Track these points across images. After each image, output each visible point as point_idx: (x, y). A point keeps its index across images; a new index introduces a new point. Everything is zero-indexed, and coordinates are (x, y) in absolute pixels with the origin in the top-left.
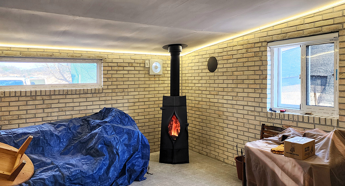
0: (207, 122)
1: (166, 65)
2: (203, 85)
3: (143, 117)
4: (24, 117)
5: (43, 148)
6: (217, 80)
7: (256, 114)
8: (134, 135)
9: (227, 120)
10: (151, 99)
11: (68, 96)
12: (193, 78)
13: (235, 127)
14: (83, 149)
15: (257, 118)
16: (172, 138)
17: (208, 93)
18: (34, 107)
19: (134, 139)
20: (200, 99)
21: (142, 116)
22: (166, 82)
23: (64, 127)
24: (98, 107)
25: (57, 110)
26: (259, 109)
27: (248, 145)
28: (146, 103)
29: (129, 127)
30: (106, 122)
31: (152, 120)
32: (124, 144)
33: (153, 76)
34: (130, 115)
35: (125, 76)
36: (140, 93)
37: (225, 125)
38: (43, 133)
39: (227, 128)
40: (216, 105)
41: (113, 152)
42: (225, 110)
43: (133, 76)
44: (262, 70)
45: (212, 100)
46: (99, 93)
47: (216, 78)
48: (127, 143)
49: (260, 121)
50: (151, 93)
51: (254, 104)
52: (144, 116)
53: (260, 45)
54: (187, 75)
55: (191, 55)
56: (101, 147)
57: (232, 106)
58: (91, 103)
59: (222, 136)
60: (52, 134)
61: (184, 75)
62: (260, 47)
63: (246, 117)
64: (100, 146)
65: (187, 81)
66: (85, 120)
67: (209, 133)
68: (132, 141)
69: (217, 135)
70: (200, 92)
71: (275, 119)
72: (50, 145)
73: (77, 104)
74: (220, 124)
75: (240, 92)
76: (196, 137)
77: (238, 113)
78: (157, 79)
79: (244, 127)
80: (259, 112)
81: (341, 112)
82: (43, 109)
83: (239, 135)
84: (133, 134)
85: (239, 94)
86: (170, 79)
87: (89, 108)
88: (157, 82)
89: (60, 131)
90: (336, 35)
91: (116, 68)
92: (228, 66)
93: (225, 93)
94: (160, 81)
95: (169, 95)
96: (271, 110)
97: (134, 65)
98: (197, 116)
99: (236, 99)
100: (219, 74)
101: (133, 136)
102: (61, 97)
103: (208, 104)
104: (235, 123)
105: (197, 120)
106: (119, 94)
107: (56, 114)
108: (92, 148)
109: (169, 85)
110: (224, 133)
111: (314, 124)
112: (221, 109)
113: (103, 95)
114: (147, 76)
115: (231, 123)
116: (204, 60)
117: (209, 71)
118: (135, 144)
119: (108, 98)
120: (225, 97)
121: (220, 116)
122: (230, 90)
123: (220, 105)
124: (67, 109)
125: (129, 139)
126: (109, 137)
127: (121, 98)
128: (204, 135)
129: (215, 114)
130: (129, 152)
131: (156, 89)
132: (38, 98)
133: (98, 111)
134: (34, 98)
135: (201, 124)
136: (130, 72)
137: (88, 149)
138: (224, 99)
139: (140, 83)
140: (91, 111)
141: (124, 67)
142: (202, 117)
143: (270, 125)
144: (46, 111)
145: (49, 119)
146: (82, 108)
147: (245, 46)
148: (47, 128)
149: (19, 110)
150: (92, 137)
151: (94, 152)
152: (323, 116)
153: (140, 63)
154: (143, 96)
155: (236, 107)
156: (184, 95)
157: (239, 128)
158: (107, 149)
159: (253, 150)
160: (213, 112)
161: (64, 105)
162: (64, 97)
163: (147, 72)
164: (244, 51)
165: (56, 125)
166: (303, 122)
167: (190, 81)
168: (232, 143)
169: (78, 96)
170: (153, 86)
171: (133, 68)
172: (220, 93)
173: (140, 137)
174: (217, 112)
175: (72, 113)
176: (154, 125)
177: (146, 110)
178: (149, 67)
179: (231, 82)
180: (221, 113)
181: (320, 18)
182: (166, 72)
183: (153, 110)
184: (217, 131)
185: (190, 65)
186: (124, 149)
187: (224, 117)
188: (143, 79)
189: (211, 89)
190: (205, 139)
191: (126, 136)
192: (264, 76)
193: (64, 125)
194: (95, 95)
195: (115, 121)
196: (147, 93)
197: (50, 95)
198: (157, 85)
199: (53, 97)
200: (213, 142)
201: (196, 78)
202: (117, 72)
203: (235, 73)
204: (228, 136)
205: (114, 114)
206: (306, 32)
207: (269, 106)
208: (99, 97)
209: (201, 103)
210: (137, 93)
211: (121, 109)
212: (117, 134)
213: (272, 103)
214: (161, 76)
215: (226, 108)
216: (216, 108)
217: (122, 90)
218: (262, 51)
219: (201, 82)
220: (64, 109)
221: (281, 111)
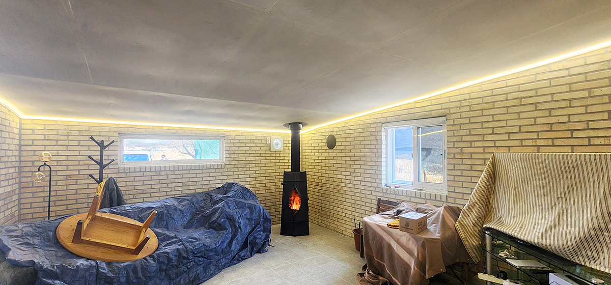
0: (327, 196)
1: (286, 142)
2: (323, 161)
3: (264, 192)
4: (149, 191)
5: (167, 222)
7: (373, 189)
8: (255, 209)
9: (346, 194)
10: (272, 174)
11: (191, 172)
12: (313, 154)
13: (353, 202)
14: (206, 224)
15: (374, 193)
16: (293, 211)
17: (327, 168)
18: (158, 182)
19: (256, 213)
20: (320, 174)
21: (263, 190)
22: (286, 158)
23: (187, 202)
24: (220, 182)
25: (180, 184)
26: (376, 185)
27: (366, 219)
29: (251, 202)
30: (229, 197)
31: (273, 194)
32: (246, 218)
33: (274, 152)
34: (251, 190)
35: (247, 152)
36: (262, 168)
37: (344, 199)
38: (167, 208)
39: (346, 202)
40: (335, 180)
41: (235, 226)
42: (344, 185)
43: (254, 152)
44: (378, 149)
45: (330, 176)
46: (221, 168)
47: (335, 155)
48: (249, 217)
49: (376, 196)
50: (272, 168)
51: (370, 180)
52: (266, 190)
53: (375, 125)
54: (307, 151)
55: (310, 132)
56: (224, 221)
57: (350, 181)
58: (214, 178)
59: (340, 210)
60: (176, 209)
62: (375, 127)
63: (363, 191)
64: (222, 220)
65: (307, 157)
66: (208, 194)
67: (328, 207)
68: (254, 215)
69: (336, 209)
70: (320, 168)
71: (390, 194)
72: (174, 219)
73: (201, 179)
74: (339, 198)
75: (357, 169)
76: (316, 210)
77: (356, 188)
78: (278, 155)
79: (361, 201)
80: (375, 188)
81: (449, 188)
82: (167, 183)
83: (357, 208)
85: (357, 171)
86: (290, 155)
87: (211, 182)
88: (278, 158)
89: (184, 206)
90: (444, 118)
91: (238, 145)
92: (346, 143)
93: (343, 170)
94: (281, 157)
95: (290, 170)
96: (386, 185)
97: (256, 141)
98: (317, 191)
99: (354, 175)
100: (338, 151)
102: (185, 172)
104: (353, 198)
105: (316, 194)
106: (241, 169)
107: (179, 189)
108: (215, 222)
109: (290, 161)
110: (342, 207)
111: (426, 199)
112: (340, 184)
113: (225, 170)
114: (268, 152)
115: (350, 197)
116: (324, 137)
117: (328, 148)
118: (257, 218)
119: (230, 173)
120: (344, 173)
121: (338, 191)
122: (348, 166)
123: (339, 180)
124: (189, 183)
125: (251, 214)
126: (231, 211)
127: (243, 173)
128: (323, 209)
129: (334, 189)
130: (251, 225)
131: (277, 164)
132: (162, 173)
133: (220, 186)
134: (158, 173)
135: (321, 198)
136: (252, 148)
137: (211, 223)
138: (343, 175)
139: (262, 158)
140: (213, 186)
141: (245, 143)
142: (321, 191)
143: (385, 199)
144: (170, 185)
145: (173, 193)
146: (205, 183)
147: (361, 126)
148: (171, 202)
149: (143, 185)
150: (215, 211)
151: (217, 226)
152: (434, 192)
153: (261, 140)
154: (264, 172)
155: (354, 182)
156: (304, 170)
157: (357, 202)
158: (230, 223)
159: (370, 225)
160: (332, 186)
161: (187, 180)
162: (187, 172)
163: (268, 148)
164: (361, 130)
165: (180, 199)
166: (415, 197)
167: (310, 157)
168: (350, 216)
169: (201, 171)
170: (274, 161)
171: (254, 145)
172: (338, 169)
173: (262, 211)
175: (196, 187)
177: (267, 185)
178: (270, 144)
179: (349, 158)
180: (340, 188)
181: (429, 103)
182: (287, 148)
183: (274, 184)
184: (336, 205)
185: (310, 142)
186: (246, 223)
187: (343, 192)
188: (264, 155)
189: (330, 165)
190: (324, 213)
191: (248, 210)
192: (380, 154)
193: (188, 200)
194: (217, 170)
195: (237, 196)
196: (268, 168)
197: (174, 171)
198: (278, 161)
199: (177, 172)
200: (332, 215)
201: (316, 154)
202: (239, 148)
203: (353, 151)
204: (346, 209)
205: (236, 188)
206: (417, 116)
207: (384, 182)
208: (222, 172)
209: (320, 178)
210: (258, 168)
211: (242, 184)
212: (240, 208)
213: (387, 179)
214: (281, 152)
216: (335, 183)
217: (243, 166)
218: (378, 131)
219: (320, 158)
220: (187, 184)
221: (396, 187)
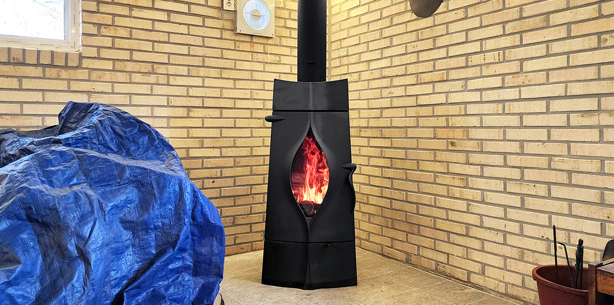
0: (408, 164)
1: (285, 14)
2: (396, 61)
3: (216, 153)
6: (442, 35)
7: (607, 120)
8: (162, 189)
9: (482, 152)
10: (240, 104)
12: (362, 48)
16: (303, 208)
17: (411, 80)
19: (164, 205)
20: (385, 103)
21: (214, 148)
22: (284, 60)
28: (226, 113)
29: (146, 163)
31: (244, 161)
32: (124, 222)
33: (248, 39)
35: (158, 26)
36: (208, 82)
39: (482, 176)
42: (475, 121)
43: (184, 29)
45: (423, 100)
46: (67, 67)
47: (440, 31)
50: (240, 84)
51: (595, 88)
52: (220, 148)
57: (501, 106)
59: (462, 205)
61: (334, 46)
63: (558, 134)
65: (345, 61)
67: (413, 198)
68: (155, 211)
69: (445, 202)
70: (385, 83)
75: (532, 58)
76: (372, 210)
77: (526, 127)
78: (260, 48)
79: (550, 169)
83: (530, 195)
84: (159, 188)
85: (528, 66)
86: (295, 52)
93: (471, 72)
94: (269, 55)
95: (295, 79)
98: (376, 152)
99: (520, 80)
100: (451, 17)
101: (161, 193)
103: (412, 112)
104: (513, 160)
105: (373, 161)
106: (137, 78)
110: (469, 194)
112: (460, 121)
113: (81, 74)
114: (227, 34)
117: (415, 17)
118: (167, 221)
120: (472, 84)
121: (453, 144)
122: (490, 57)
123: (454, 110)
125: (144, 205)
128: (396, 205)
129: (435, 138)
130: (142, 248)
131: (257, 76)
135: (390, 173)
136: (174, 17)
138: (470, 91)
139: (209, 52)
142: (390, 153)
154: (216, 93)
155: (518, 107)
157: (529, 175)
163: (228, 25)
167: (353, 59)
168: (500, 224)
170: (247, 66)
171: (183, 8)
172: (453, 75)
173: (188, 198)
174: (441, 133)
176: (251, 175)
177: (226, 133)
178: (235, 12)
180: (459, 134)
182: (286, 33)
185: (354, 13)
187: (470, 146)
188: (215, 43)
189: (422, 68)
190: (400, 216)
191: (131, 193)
194: (51, 72)
195: (95, 141)
196: (230, 84)
198: (259, 67)
201: (372, 46)
202: (131, 10)
204: (483, 202)
205: (95, 119)
208: (69, 80)
209: (386, 113)
210: (198, 82)
212: (96, 183)
214: (270, 42)
215: (479, 118)
217: (146, 68)
219: (387, 53)
